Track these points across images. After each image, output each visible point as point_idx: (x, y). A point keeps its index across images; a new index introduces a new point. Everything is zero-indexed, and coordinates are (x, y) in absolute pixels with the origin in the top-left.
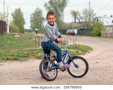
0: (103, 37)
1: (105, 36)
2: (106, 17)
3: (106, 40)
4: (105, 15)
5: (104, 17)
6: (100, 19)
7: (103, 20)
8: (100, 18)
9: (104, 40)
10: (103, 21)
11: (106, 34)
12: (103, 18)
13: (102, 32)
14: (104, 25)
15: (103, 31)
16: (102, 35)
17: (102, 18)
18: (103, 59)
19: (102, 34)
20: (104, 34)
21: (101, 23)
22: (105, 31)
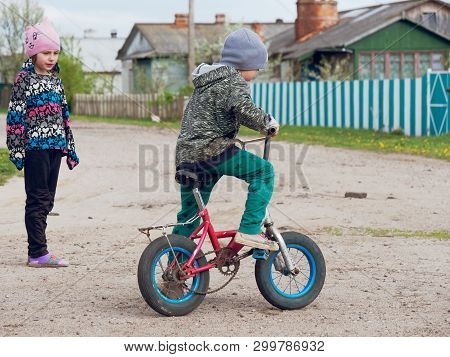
0: (79, 115)
1: (89, 110)
2: (92, 38)
3: (90, 128)
4: (90, 31)
5: (85, 38)
6: (70, 46)
7: (80, 50)
8: (68, 41)
9: (84, 125)
10: (81, 54)
11: (92, 102)
12: (80, 40)
13: (78, 96)
14: (84, 69)
15: (79, 92)
16: (77, 108)
17: (75, 42)
18: (78, 201)
19: (77, 105)
20: (85, 102)
21: (75, 62)
22: (88, 93)
